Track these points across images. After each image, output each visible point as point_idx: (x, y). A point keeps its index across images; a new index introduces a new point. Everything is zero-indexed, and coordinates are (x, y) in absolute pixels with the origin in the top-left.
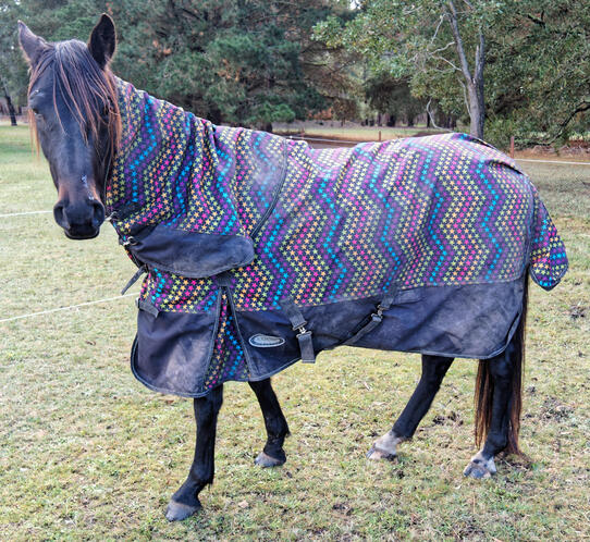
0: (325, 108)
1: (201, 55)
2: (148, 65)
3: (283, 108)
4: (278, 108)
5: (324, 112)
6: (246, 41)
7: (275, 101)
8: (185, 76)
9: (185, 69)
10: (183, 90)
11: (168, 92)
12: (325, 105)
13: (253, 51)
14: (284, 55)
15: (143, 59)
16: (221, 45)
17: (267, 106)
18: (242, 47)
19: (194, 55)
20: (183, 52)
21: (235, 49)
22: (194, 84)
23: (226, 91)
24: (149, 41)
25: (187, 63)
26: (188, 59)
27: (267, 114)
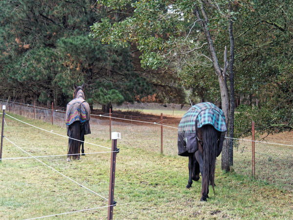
0: (151, 93)
1: (53, 50)
2: (10, 57)
3: (113, 93)
4: (111, 92)
5: (149, 97)
6: (85, 40)
7: (109, 87)
8: (38, 66)
9: (38, 61)
10: (36, 76)
11: (24, 77)
12: (151, 90)
13: (90, 47)
14: (117, 52)
15: (7, 52)
16: (65, 43)
17: (102, 91)
18: (81, 44)
19: (47, 50)
20: (38, 48)
21: (76, 46)
22: (45, 72)
23: (69, 78)
24: (13, 38)
25: (41, 56)
26: (42, 53)
27: (101, 97)
